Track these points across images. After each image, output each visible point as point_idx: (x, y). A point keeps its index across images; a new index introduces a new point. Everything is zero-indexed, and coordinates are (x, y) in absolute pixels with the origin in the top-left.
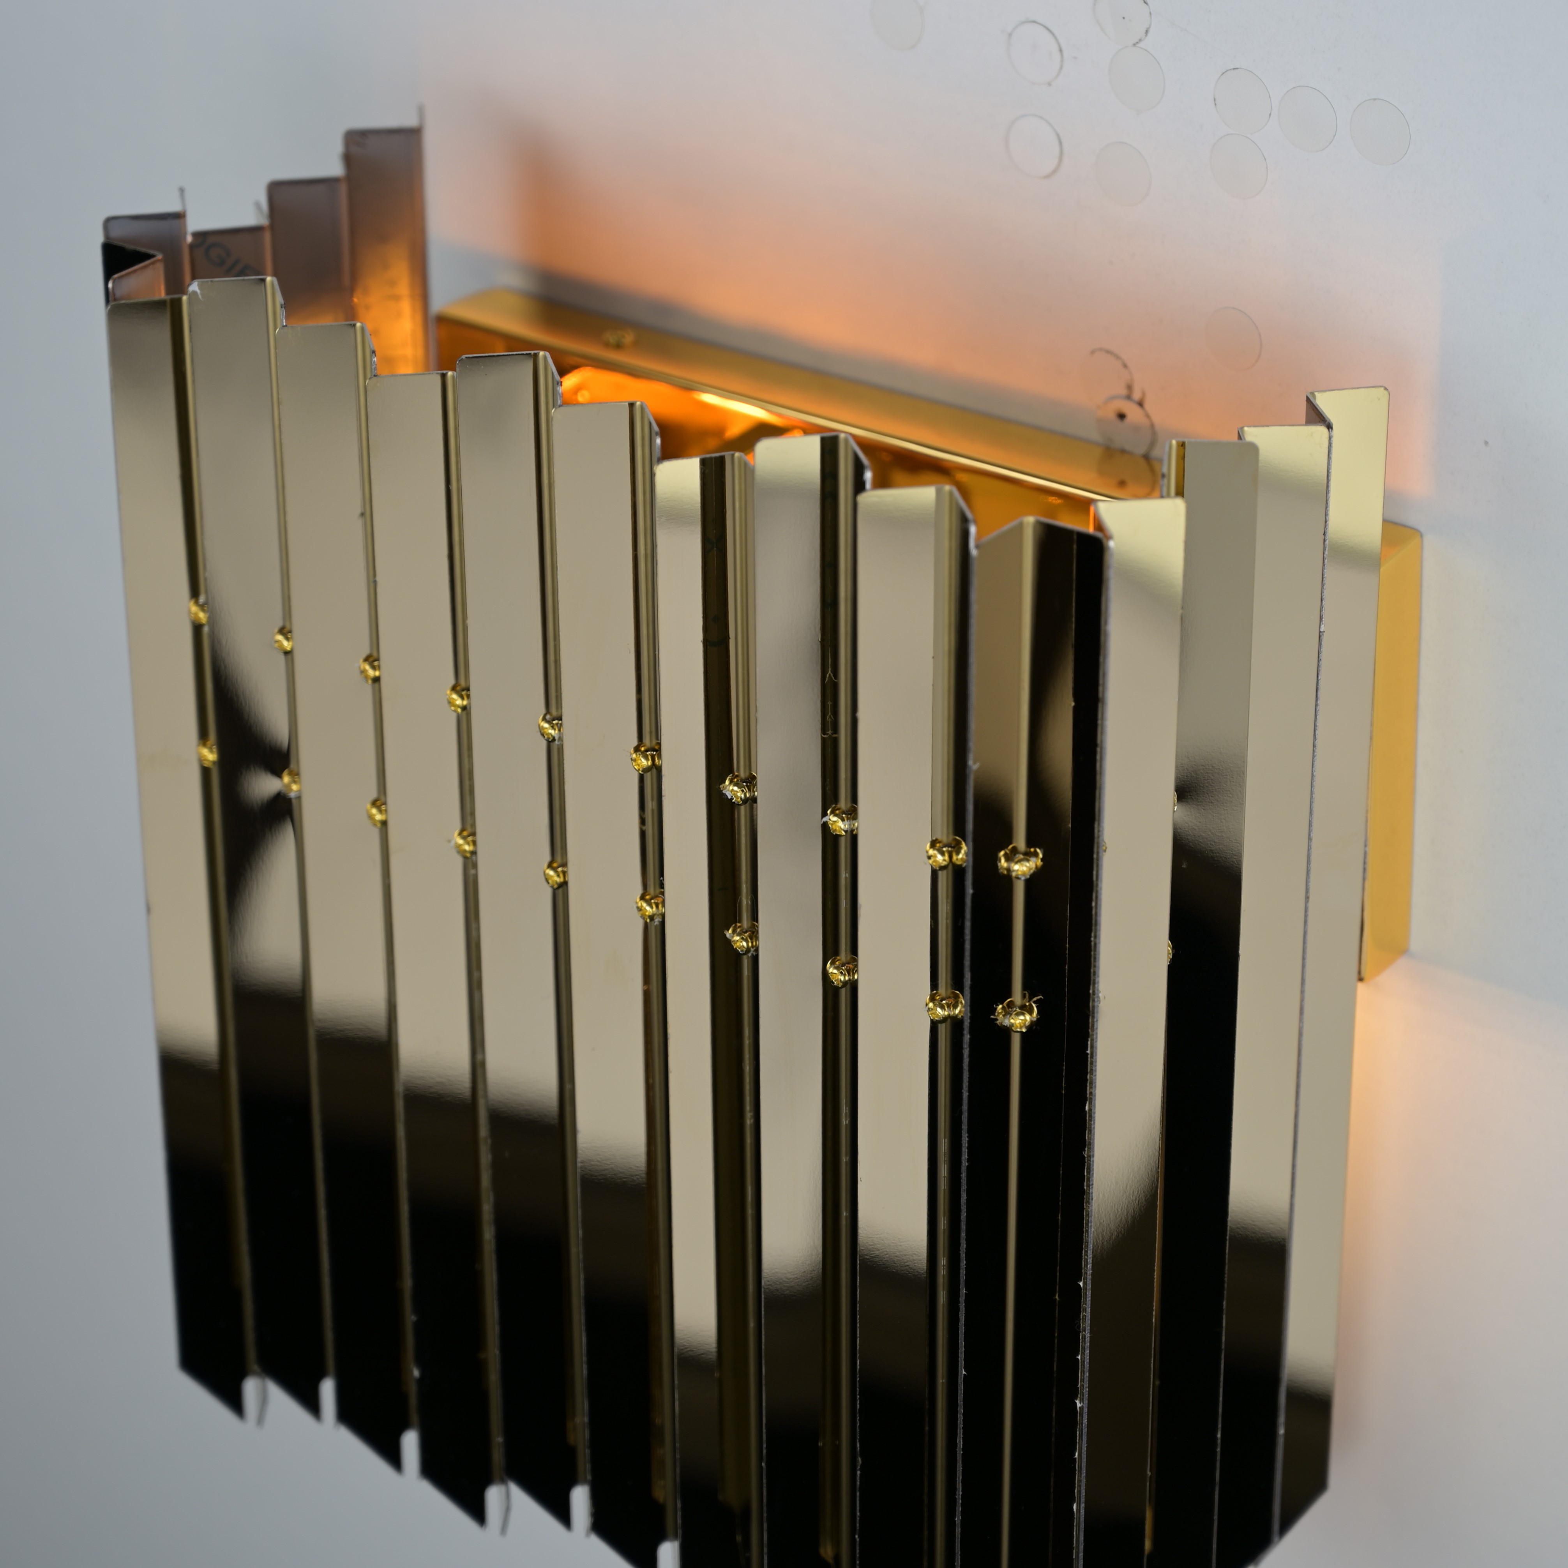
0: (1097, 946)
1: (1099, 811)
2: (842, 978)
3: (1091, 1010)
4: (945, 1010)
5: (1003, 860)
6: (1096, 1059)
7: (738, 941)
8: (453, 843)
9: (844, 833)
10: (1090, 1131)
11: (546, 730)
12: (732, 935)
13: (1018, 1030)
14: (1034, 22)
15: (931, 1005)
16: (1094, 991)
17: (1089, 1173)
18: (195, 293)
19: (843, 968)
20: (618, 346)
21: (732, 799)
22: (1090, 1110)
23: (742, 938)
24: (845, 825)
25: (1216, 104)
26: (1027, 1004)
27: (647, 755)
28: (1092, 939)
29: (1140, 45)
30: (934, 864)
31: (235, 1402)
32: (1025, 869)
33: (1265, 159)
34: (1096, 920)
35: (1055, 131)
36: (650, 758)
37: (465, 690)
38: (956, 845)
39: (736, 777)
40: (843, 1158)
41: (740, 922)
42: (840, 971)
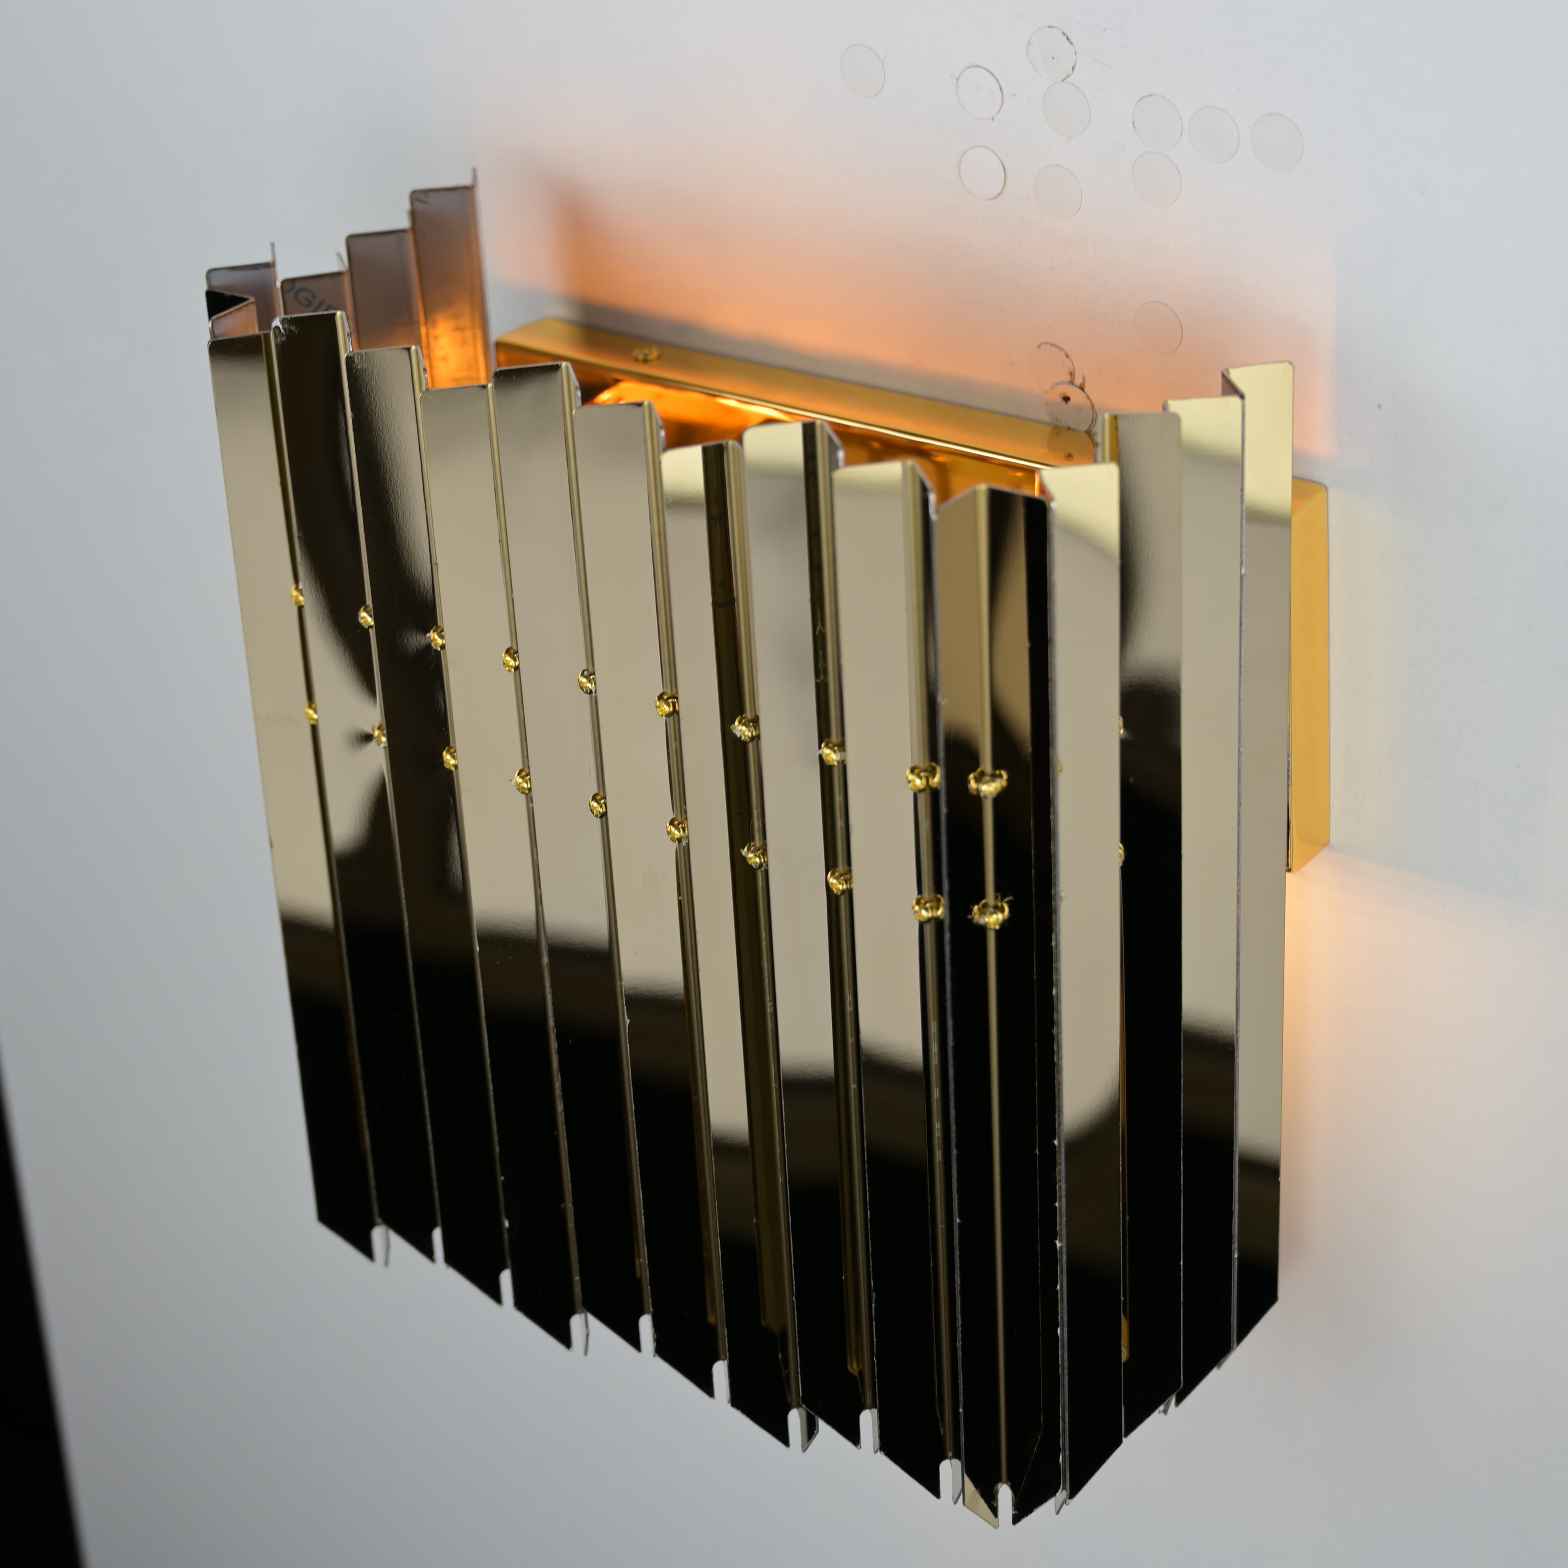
1: (1053, 737)
2: (841, 887)
3: (1053, 908)
4: (929, 912)
5: (972, 782)
6: (1060, 950)
7: (751, 858)
8: (514, 781)
9: (835, 764)
10: (1058, 1012)
11: (584, 684)
13: (993, 927)
14: (978, 66)
15: (917, 908)
16: (1055, 892)
17: (1058, 1047)
18: (276, 328)
19: (842, 878)
20: (645, 361)
21: (741, 737)
22: (1057, 994)
23: (755, 856)
24: (837, 756)
25: (1134, 128)
26: (1000, 904)
27: (669, 703)
28: (1052, 847)
29: (1069, 80)
30: (914, 787)
31: (366, 1249)
32: (992, 789)
33: (1179, 172)
34: (1055, 831)
35: (999, 159)
36: (671, 705)
37: (516, 652)
38: (932, 771)
39: (745, 717)
40: (850, 1040)
41: (753, 841)
42: (840, 881)
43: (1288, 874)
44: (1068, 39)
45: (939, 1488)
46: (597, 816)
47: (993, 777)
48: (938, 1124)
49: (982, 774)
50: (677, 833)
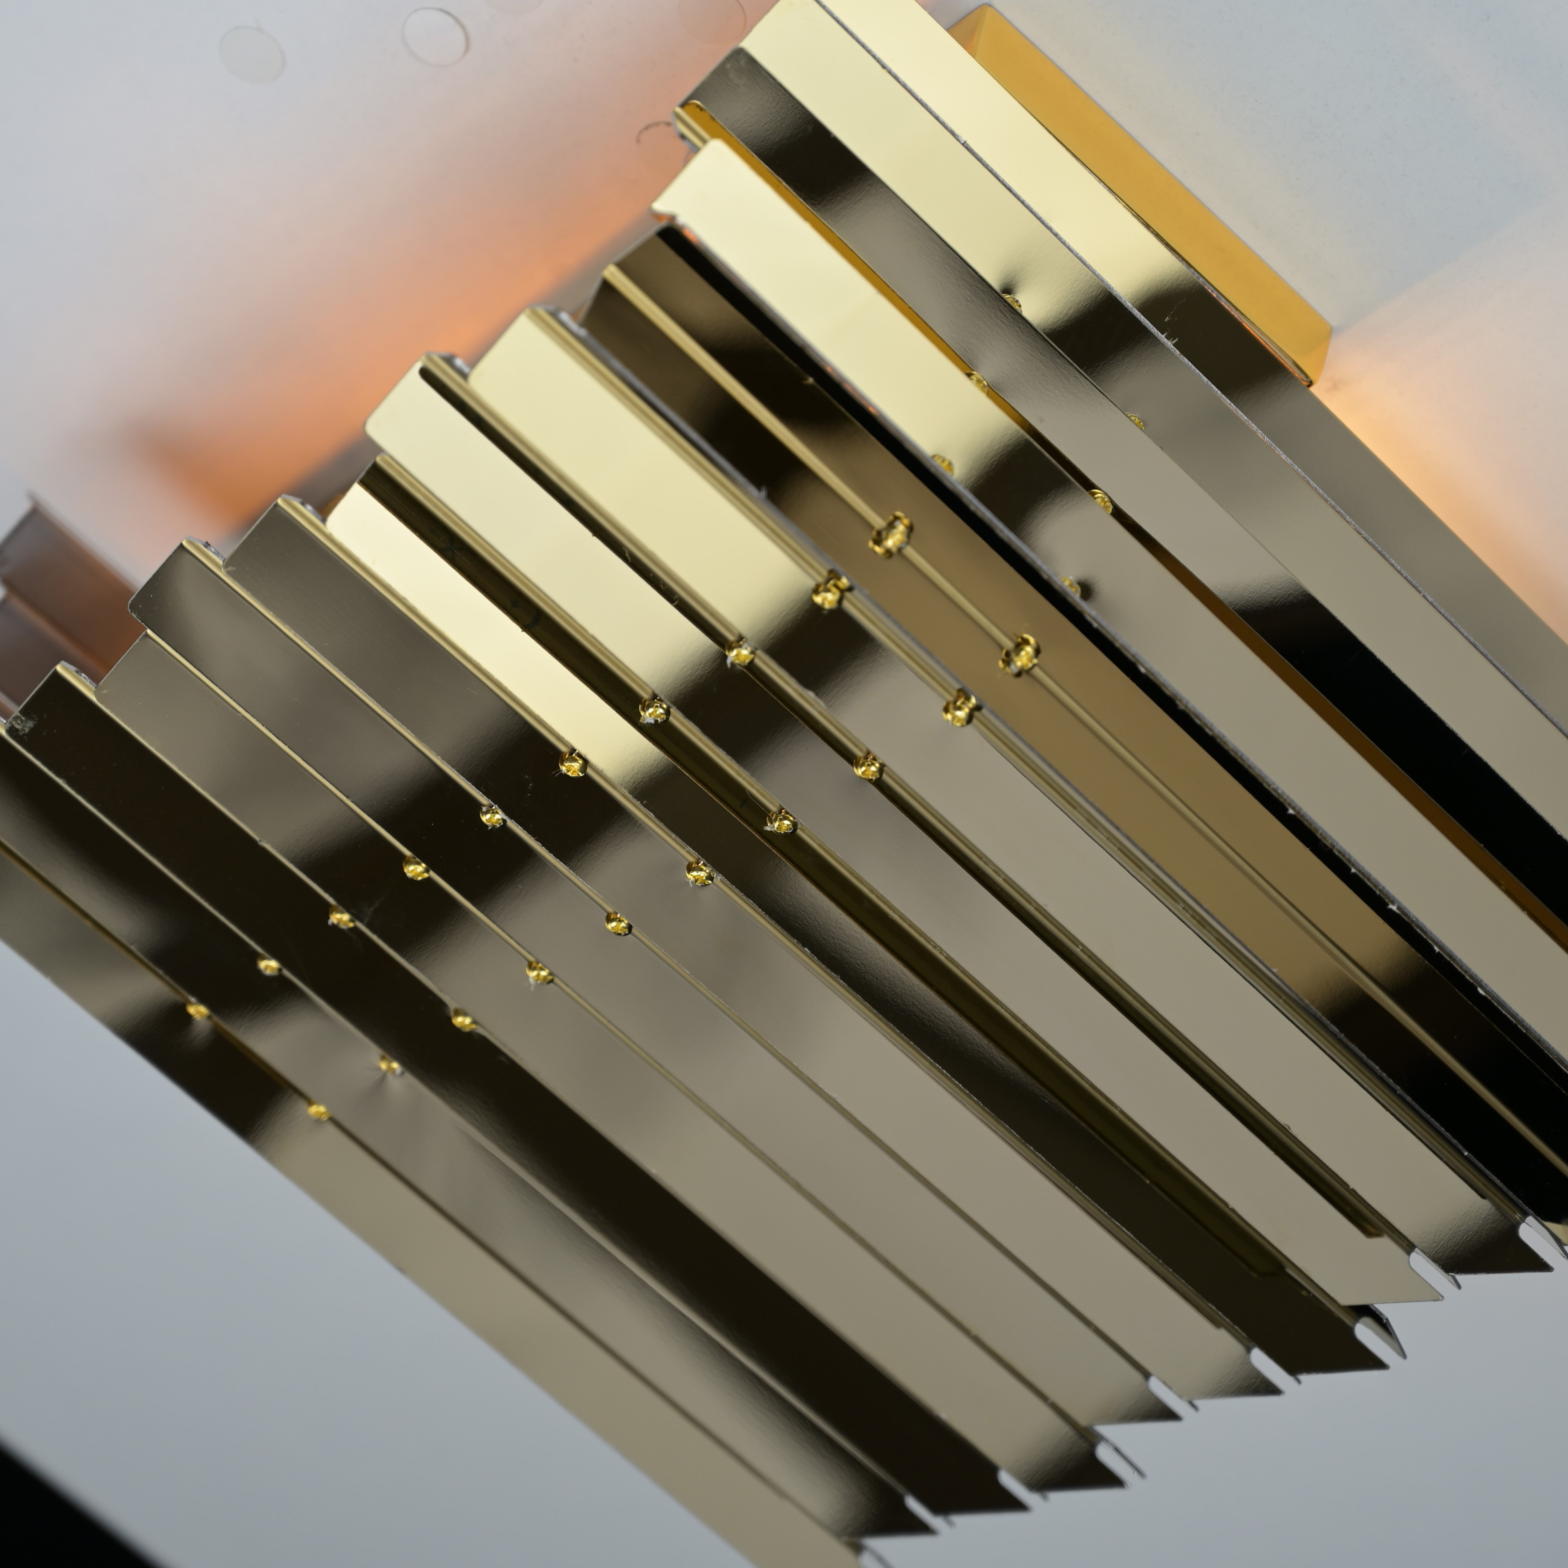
2: (873, 769)
4: (963, 709)
5: (877, 548)
7: (779, 825)
8: (532, 981)
9: (752, 656)
11: (493, 821)
12: (772, 825)
13: (1031, 666)
15: (950, 716)
17: (1200, 719)
19: (869, 760)
21: (656, 721)
23: (781, 820)
24: (746, 649)
26: (1020, 640)
27: (573, 758)
30: (831, 605)
32: (899, 538)
36: (578, 759)
38: (834, 575)
39: (645, 702)
40: (1031, 909)
41: (769, 811)
42: (868, 765)
45: (1542, 1260)
46: (626, 935)
47: (891, 526)
48: (1179, 904)
49: (879, 533)
50: (703, 874)
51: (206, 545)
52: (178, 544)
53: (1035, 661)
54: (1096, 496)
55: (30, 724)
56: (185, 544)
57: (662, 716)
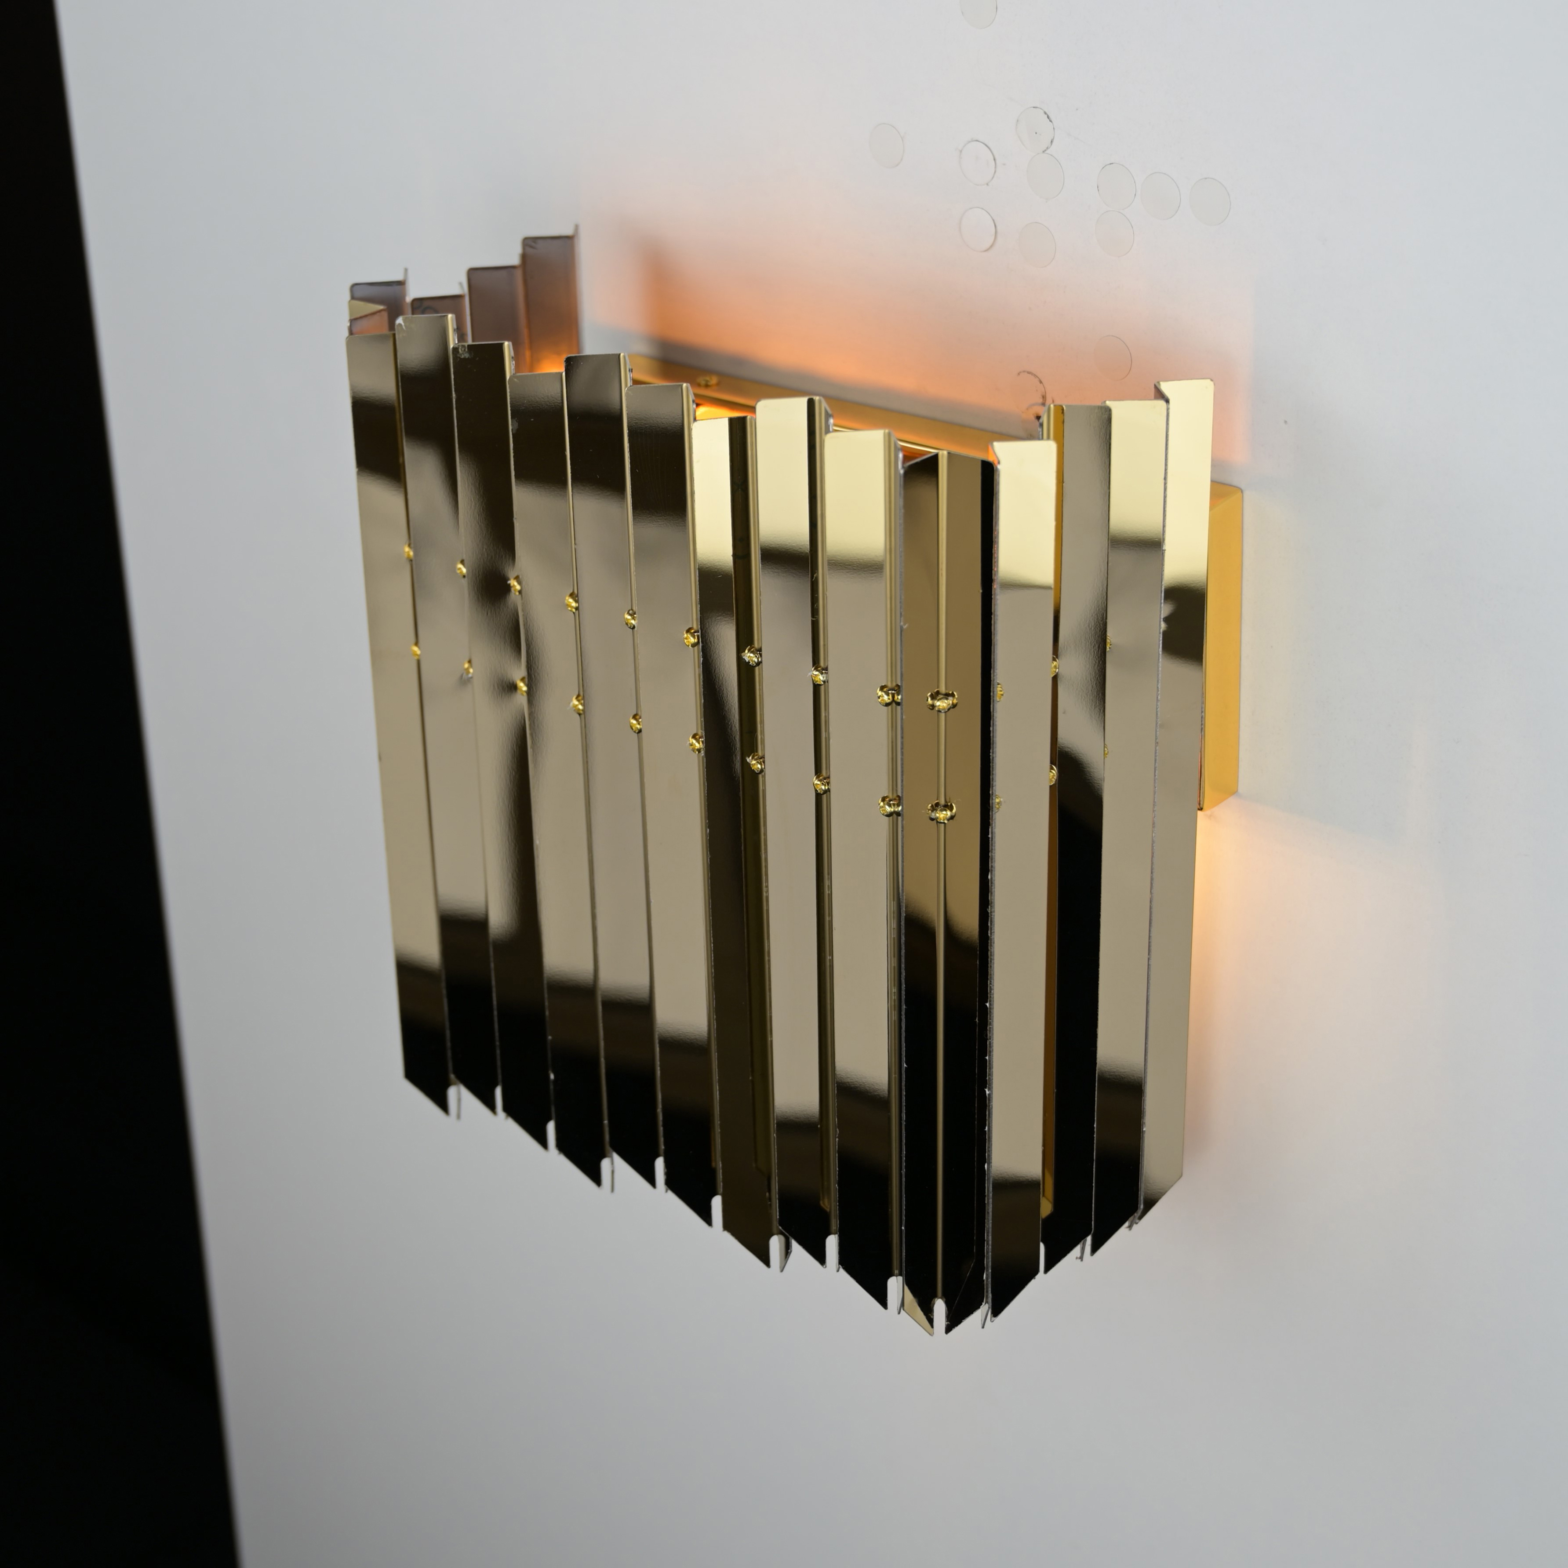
0: (994, 759)
1: (994, 662)
2: (823, 787)
3: (991, 805)
4: (891, 807)
5: (929, 699)
6: (995, 841)
7: (755, 764)
8: (571, 704)
9: (822, 683)
10: (992, 893)
11: (629, 621)
12: (751, 760)
13: (942, 821)
14: (977, 141)
15: (882, 804)
16: (992, 792)
17: (991, 924)
18: (400, 324)
19: (825, 781)
20: (707, 386)
21: (749, 662)
22: (992, 878)
23: (758, 762)
24: (823, 677)
25: (1098, 190)
26: (949, 804)
27: (695, 635)
28: (991, 754)
29: (1048, 151)
30: (882, 702)
31: (442, 1103)
32: (945, 705)
33: (1132, 227)
34: (993, 741)
35: (992, 218)
36: (696, 637)
37: (577, 596)
38: (898, 689)
39: (753, 647)
40: (827, 919)
41: (757, 751)
42: (823, 784)
43: (1199, 812)
44: (1048, 117)
45: (887, 1301)
46: (635, 732)
47: (947, 696)
48: (894, 988)
49: (938, 693)
50: (697, 746)
51: (631, 370)
52: (618, 353)
53: (946, 822)
54: (1052, 771)
55: (467, 355)
56: (622, 355)
57: (754, 663)
